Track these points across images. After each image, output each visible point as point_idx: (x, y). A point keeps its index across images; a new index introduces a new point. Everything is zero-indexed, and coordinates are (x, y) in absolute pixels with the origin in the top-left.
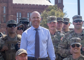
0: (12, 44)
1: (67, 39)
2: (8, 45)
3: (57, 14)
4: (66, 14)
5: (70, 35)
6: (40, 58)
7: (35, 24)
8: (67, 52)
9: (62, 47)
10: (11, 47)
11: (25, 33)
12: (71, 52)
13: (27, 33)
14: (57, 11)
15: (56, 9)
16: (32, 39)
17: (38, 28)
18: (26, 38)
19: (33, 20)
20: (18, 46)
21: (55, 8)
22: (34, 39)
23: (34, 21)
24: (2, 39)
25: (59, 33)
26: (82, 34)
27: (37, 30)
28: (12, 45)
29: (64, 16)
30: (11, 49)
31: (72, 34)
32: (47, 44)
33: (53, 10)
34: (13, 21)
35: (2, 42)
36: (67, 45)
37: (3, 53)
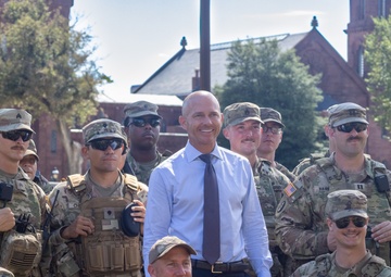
0: (106, 210)
1: (312, 193)
2: (94, 214)
3: (47, 39)
4: (88, 36)
5: (322, 177)
6: (221, 261)
7: (202, 138)
8: (314, 243)
9: (292, 223)
10: (103, 222)
11: (166, 170)
12: (329, 243)
13: (172, 171)
14: (47, 22)
15: (41, 14)
16: (194, 191)
17: (213, 153)
18: (168, 188)
19: (197, 123)
20: (132, 214)
21: (35, 9)
22: (201, 192)
23: (199, 129)
24: (66, 189)
25: (265, 167)
26: (365, 177)
27: (207, 158)
28: (106, 214)
29: (78, 47)
30: (105, 227)
31: (330, 173)
32: (242, 214)
33: (28, 18)
34: (111, 124)
35: (67, 201)
36: (308, 215)
37: (73, 244)
